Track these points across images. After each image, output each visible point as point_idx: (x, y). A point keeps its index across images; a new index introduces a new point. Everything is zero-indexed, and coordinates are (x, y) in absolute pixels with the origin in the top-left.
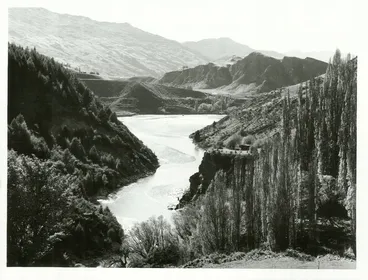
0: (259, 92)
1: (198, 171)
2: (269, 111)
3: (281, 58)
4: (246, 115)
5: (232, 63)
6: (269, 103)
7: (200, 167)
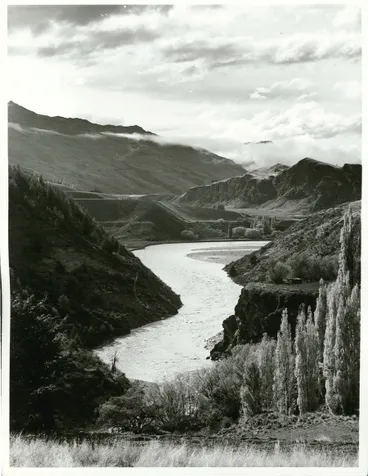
0: (313, 210)
1: (233, 313)
2: (327, 234)
3: (341, 165)
4: (296, 241)
5: (275, 175)
6: (326, 225)
7: (237, 308)
